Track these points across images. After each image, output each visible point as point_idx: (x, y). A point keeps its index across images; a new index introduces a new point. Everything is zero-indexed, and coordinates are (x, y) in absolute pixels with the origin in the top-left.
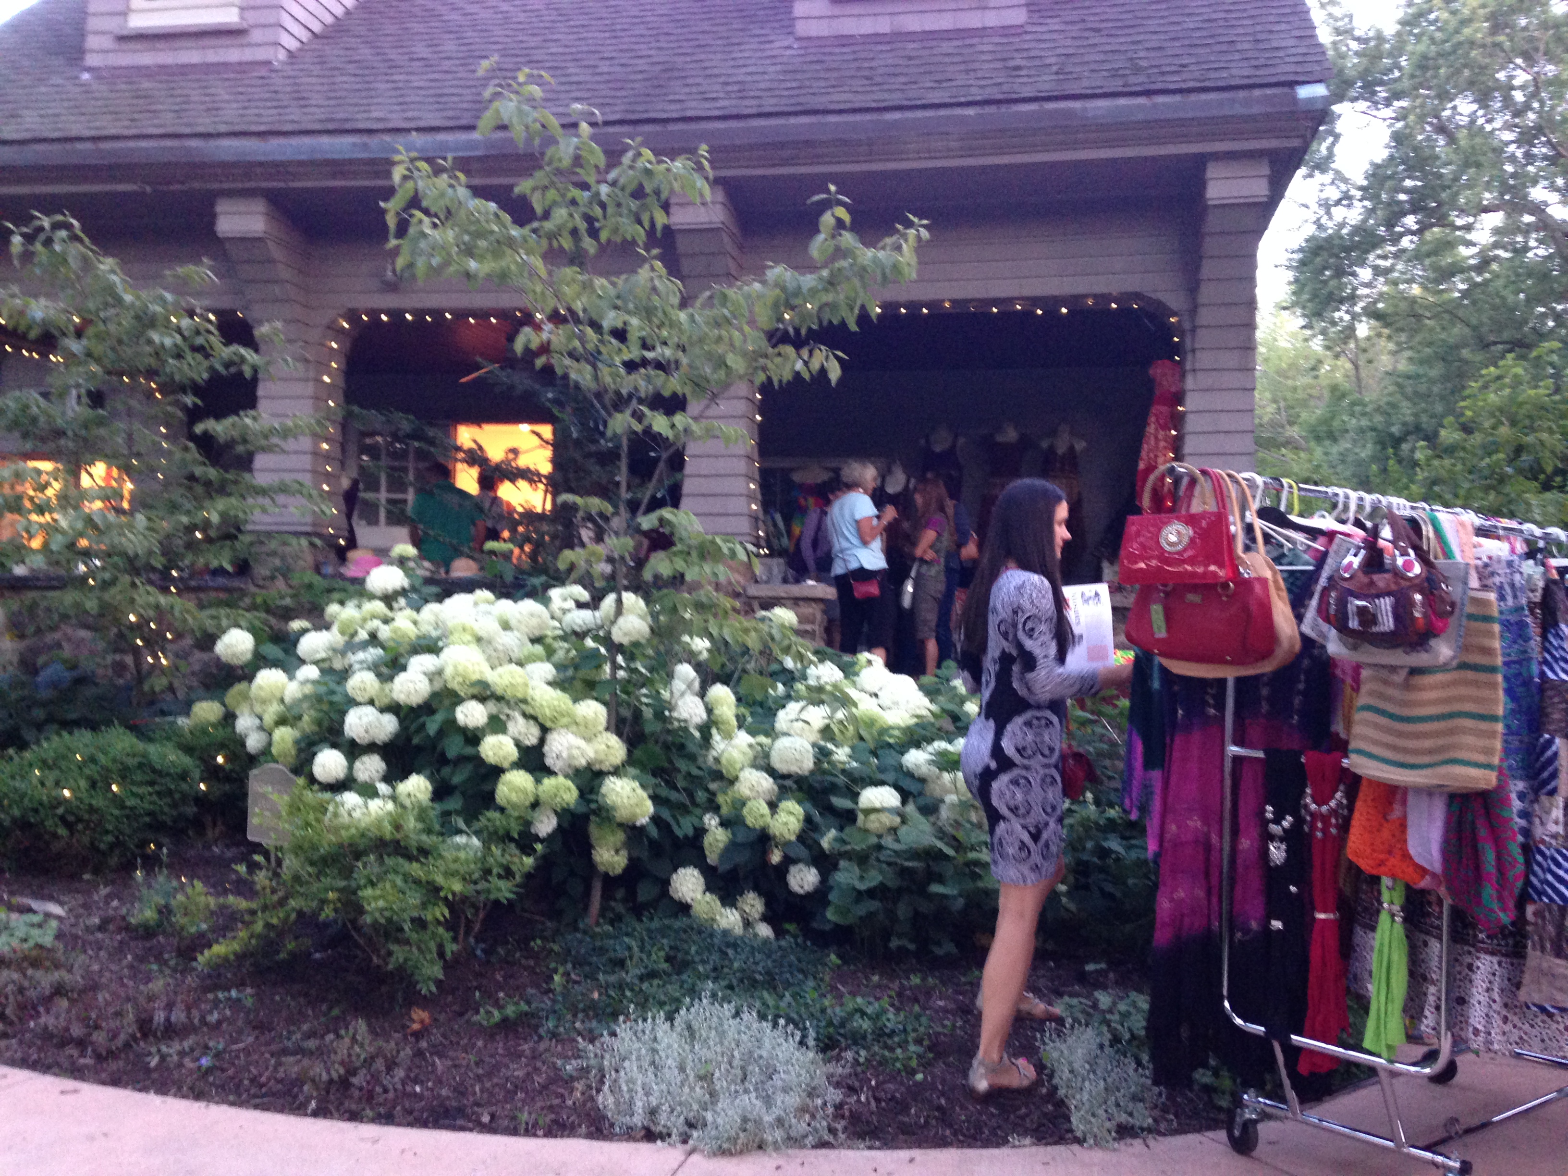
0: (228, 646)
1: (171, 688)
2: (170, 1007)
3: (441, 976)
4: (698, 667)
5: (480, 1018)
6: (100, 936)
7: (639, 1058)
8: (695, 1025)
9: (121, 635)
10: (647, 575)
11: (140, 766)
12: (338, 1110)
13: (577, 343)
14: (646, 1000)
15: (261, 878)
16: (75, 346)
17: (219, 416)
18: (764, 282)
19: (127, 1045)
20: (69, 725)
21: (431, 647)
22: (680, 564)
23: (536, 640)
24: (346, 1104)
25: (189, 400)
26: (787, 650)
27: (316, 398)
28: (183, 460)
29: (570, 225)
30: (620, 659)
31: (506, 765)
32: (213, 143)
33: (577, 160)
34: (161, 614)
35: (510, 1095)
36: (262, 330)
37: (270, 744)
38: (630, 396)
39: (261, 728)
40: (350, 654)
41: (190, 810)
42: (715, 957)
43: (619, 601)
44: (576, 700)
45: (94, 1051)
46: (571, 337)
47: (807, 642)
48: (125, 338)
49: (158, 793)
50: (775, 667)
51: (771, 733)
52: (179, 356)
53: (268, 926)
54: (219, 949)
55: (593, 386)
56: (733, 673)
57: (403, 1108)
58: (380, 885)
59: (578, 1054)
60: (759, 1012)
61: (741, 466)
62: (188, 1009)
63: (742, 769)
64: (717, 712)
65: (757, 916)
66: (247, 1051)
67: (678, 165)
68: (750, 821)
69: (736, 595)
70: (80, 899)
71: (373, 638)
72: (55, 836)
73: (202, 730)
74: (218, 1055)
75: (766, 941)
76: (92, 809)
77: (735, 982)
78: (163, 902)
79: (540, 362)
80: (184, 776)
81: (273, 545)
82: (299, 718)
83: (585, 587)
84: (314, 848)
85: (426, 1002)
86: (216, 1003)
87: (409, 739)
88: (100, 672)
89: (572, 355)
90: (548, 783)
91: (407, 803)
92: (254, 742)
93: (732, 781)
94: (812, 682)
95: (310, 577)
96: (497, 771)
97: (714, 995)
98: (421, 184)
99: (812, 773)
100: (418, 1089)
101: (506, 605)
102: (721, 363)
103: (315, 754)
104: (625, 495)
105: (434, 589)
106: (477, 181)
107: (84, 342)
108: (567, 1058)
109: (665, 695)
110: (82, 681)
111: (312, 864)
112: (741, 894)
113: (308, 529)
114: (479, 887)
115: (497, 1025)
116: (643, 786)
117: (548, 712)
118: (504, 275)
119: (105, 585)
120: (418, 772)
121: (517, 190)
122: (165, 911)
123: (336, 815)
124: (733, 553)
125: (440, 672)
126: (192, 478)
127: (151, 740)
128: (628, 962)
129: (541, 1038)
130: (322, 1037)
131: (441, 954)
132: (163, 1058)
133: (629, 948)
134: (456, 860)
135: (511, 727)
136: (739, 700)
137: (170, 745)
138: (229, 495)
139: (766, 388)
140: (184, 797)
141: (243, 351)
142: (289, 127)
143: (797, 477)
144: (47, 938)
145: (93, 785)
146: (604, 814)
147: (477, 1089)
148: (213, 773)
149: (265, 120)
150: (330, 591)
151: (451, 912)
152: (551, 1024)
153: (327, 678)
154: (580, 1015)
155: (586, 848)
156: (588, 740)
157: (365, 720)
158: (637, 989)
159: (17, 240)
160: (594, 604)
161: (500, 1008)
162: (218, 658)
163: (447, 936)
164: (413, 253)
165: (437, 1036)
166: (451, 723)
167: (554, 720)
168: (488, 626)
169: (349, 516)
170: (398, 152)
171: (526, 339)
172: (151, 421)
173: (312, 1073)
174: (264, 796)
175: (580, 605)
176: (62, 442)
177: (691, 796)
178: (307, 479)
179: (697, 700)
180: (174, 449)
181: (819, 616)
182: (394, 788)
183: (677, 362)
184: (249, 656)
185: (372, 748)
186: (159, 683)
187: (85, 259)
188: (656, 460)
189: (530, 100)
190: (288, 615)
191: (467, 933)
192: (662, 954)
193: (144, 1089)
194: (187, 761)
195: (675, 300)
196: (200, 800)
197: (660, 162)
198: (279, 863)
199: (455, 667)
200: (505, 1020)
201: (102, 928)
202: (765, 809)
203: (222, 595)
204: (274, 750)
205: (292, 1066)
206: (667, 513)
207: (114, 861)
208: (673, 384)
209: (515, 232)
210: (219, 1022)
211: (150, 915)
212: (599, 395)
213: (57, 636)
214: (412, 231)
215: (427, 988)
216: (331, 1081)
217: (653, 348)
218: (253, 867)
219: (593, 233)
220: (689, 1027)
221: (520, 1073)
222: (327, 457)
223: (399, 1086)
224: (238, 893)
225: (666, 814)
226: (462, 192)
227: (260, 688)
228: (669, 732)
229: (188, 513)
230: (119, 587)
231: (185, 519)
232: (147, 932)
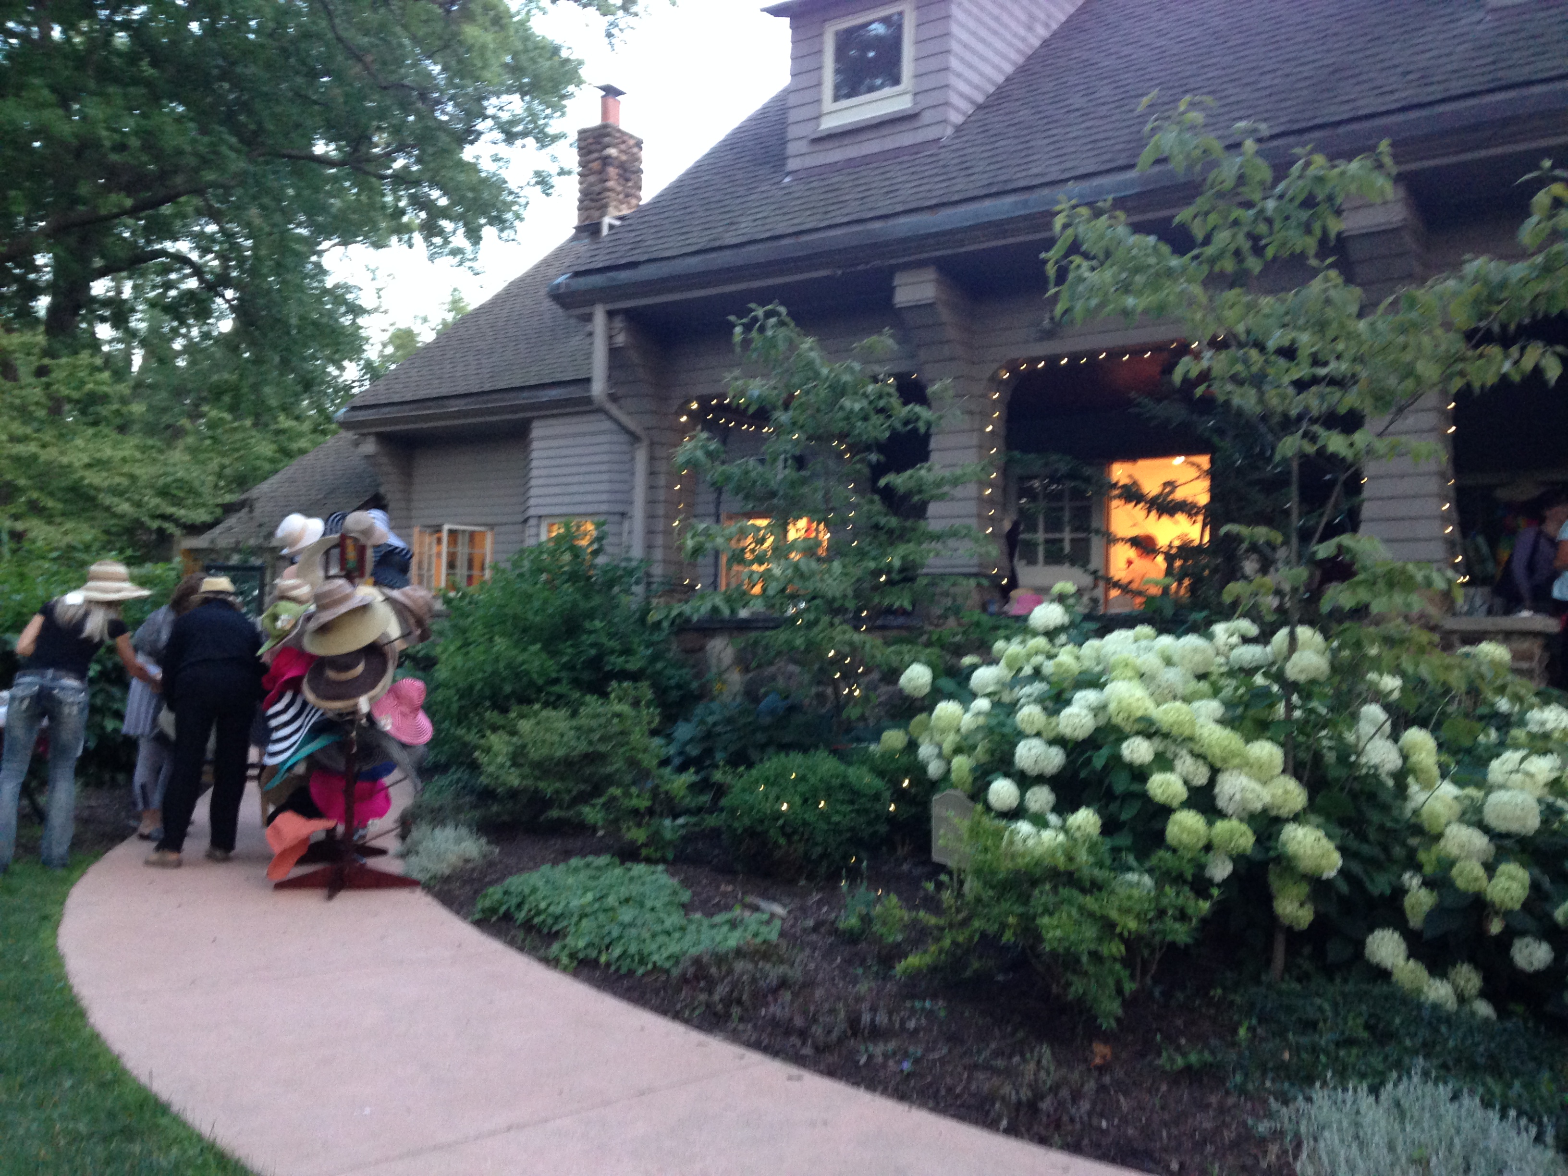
0: (910, 680)
1: (863, 718)
2: (874, 1009)
3: (1120, 1012)
4: (1387, 707)
5: (1162, 1061)
6: (814, 937)
7: (1340, 1130)
8: (1405, 1103)
9: (821, 670)
10: (1325, 606)
11: (842, 786)
12: (1028, 1130)
13: (1239, 367)
14: (1345, 1069)
15: (947, 896)
16: (784, 417)
17: (899, 470)
18: (1462, 279)
19: (840, 1041)
20: (785, 748)
21: (1094, 681)
22: (1363, 595)
23: (1202, 677)
24: (1036, 1127)
25: (874, 457)
26: (1501, 690)
27: (980, 447)
28: (869, 511)
29: (1233, 247)
30: (1295, 698)
31: (1175, 804)
32: (891, 222)
33: (1241, 179)
34: (854, 649)
35: (1199, 1146)
36: (934, 388)
37: (948, 771)
38: (1300, 418)
39: (940, 755)
40: (1016, 689)
41: (883, 828)
42: (1424, 1033)
43: (1292, 637)
44: (1248, 741)
45: (813, 1043)
46: (1234, 361)
47: (1525, 681)
48: (823, 407)
49: (858, 811)
50: (1483, 710)
51: (1483, 784)
52: (865, 419)
53: (954, 943)
54: (914, 960)
55: (1258, 409)
56: (1431, 715)
57: (1091, 1141)
58: (1057, 915)
59: (1270, 1115)
60: (1482, 1100)
61: (1432, 485)
62: (890, 1014)
63: (1448, 824)
64: (1414, 759)
65: (1474, 992)
66: (943, 1061)
67: (1354, 166)
68: (1460, 883)
69: (1433, 629)
70: (797, 902)
71: (1037, 673)
72: (776, 844)
73: (888, 756)
74: (917, 1061)
75: (1487, 1020)
76: (805, 823)
77: (1451, 1063)
78: (864, 912)
79: (1199, 391)
80: (877, 797)
81: (945, 586)
82: (974, 747)
83: (1254, 621)
84: (993, 873)
85: (1107, 1037)
86: (913, 1011)
87: (1076, 773)
88: (807, 701)
89: (1235, 379)
90: (1221, 826)
91: (1078, 835)
92: (934, 769)
93: (1438, 837)
94: (1534, 728)
95: (977, 615)
96: (1165, 811)
97: (1426, 1074)
98: (1081, 229)
99: (1538, 832)
100: (1104, 1124)
101: (1166, 641)
102: (1409, 372)
103: (989, 784)
104: (1297, 522)
105: (1092, 626)
106: (1137, 218)
107: (790, 413)
108: (1258, 1118)
109: (1350, 737)
110: (793, 709)
111: (992, 887)
112: (1454, 966)
113: (974, 570)
114: (1155, 926)
115: (1181, 1072)
116: (1329, 836)
117: (1217, 751)
118: (1161, 308)
119: (810, 625)
120: (1088, 806)
121: (1177, 220)
122: (866, 920)
123: (1011, 843)
124: (1429, 583)
125: (1104, 707)
126: (877, 527)
127: (849, 764)
128: (1321, 1024)
129: (1227, 1093)
130: (1010, 1057)
131: (1120, 991)
132: (870, 1057)
133: (1320, 1009)
134: (1130, 897)
135: (1178, 764)
136: (1440, 746)
137: (865, 769)
138: (909, 541)
139: (1463, 396)
140: (878, 817)
141: (918, 409)
142: (956, 198)
143: (1502, 494)
144: (772, 934)
145: (805, 801)
146: (1284, 863)
147: (1164, 1134)
148: (900, 795)
149: (935, 193)
150: (996, 628)
151: (1127, 949)
152: (1238, 1078)
153: (997, 711)
154: (1270, 1075)
155: (1267, 899)
156: (1265, 783)
157: (1033, 752)
158: (1333, 1055)
159: (738, 330)
160: (1264, 638)
161: (1184, 1055)
162: (901, 691)
163: (1125, 974)
164: (1072, 298)
165: (1119, 1073)
166: (1117, 758)
167: (1224, 760)
168: (1150, 661)
169: (1011, 556)
170: (1058, 202)
171: (1185, 368)
172: (844, 479)
173: (1002, 1092)
174: (946, 819)
175: (1246, 640)
176: (775, 501)
177: (1386, 849)
178: (973, 522)
179: (1389, 744)
180: (862, 501)
181: (1537, 651)
182: (1065, 821)
183: (1354, 376)
184: (927, 690)
185: (1040, 779)
186: (853, 712)
187: (791, 342)
188: (1332, 483)
189: (1192, 127)
190: (959, 651)
191: (1144, 973)
192: (1360, 1021)
193: (856, 1084)
194: (879, 784)
195: (1354, 309)
196: (891, 819)
197: (1334, 167)
198: (961, 883)
199: (1119, 703)
200: (1188, 1068)
201: (815, 929)
202: (1480, 871)
203: (904, 633)
204: (953, 776)
205: (984, 1082)
206: (1346, 539)
207: (823, 869)
208: (1350, 400)
209: (1175, 262)
210: (916, 1031)
211: (853, 921)
212: (1264, 418)
213: (772, 669)
214: (1071, 276)
215: (1108, 1024)
216: (1019, 1103)
217: (1325, 364)
218: (940, 886)
219: (1258, 250)
220: (1398, 1104)
221: (1208, 1125)
222: (990, 502)
223: (1086, 1118)
224: (928, 910)
225: (1356, 868)
226: (1121, 230)
227: (939, 718)
228: (1356, 779)
229: (874, 559)
230: (820, 627)
231: (872, 565)
232: (851, 938)
